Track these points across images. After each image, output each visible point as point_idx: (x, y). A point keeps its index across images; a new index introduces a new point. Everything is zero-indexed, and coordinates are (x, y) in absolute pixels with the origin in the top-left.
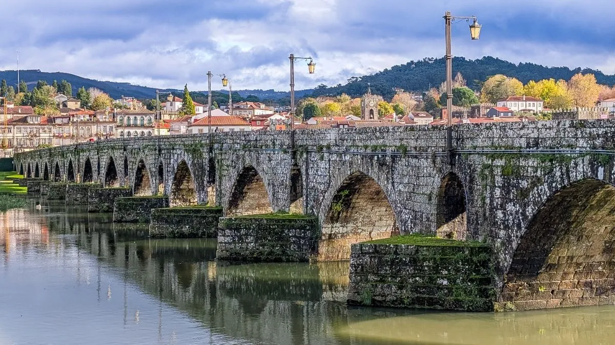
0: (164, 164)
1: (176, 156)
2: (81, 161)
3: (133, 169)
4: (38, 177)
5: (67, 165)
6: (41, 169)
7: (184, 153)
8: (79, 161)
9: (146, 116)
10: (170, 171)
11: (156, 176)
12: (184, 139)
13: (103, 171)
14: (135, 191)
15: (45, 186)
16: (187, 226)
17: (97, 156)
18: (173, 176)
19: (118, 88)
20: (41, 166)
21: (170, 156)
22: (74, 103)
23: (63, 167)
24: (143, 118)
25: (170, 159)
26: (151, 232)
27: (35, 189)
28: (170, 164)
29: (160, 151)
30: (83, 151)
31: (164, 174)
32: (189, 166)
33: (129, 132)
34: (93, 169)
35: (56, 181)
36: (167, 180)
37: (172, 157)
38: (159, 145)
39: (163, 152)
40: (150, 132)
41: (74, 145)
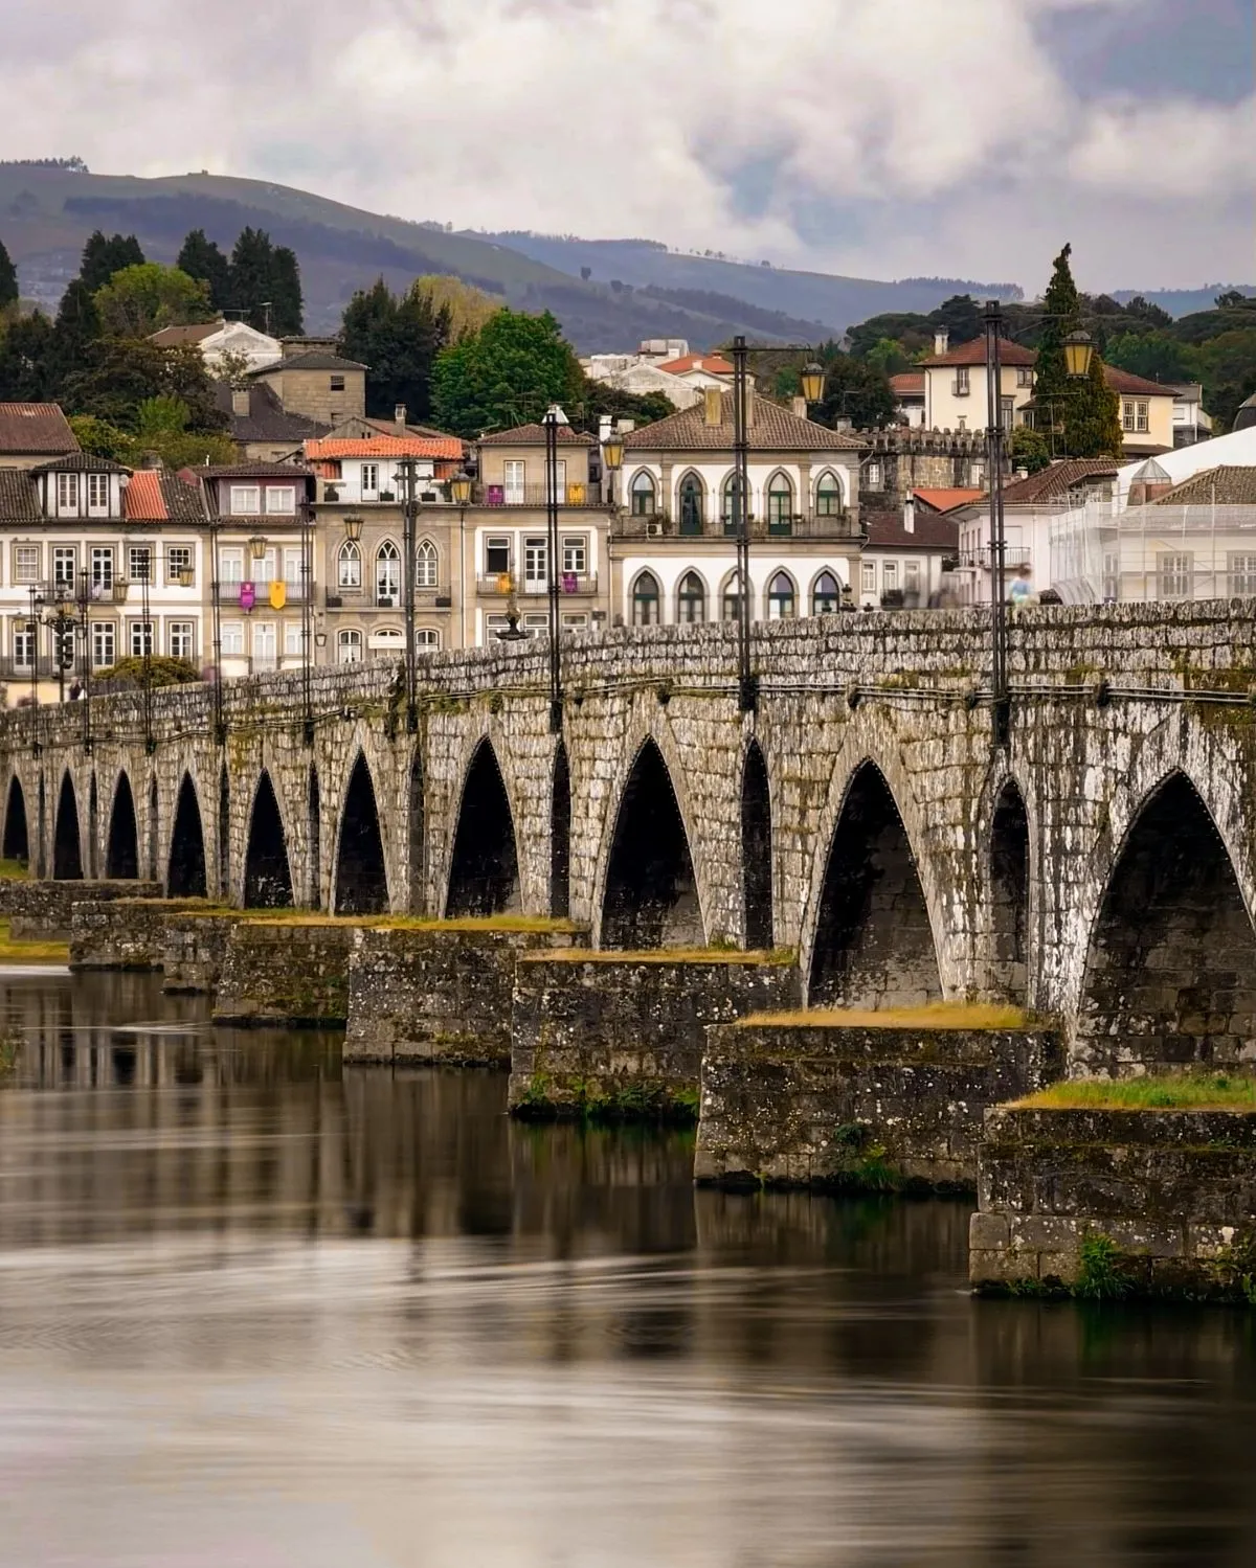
0: (1031, 803)
1: (1123, 745)
2: (436, 770)
3: (804, 834)
4: (132, 873)
5: (334, 799)
6: (155, 820)
7: (1184, 729)
8: (418, 770)
9: (805, 468)
10: (1075, 852)
11: (975, 884)
12: (1179, 636)
13: (591, 842)
14: (816, 979)
15: (189, 938)
16: (1228, 1232)
17: (548, 744)
18: (1093, 889)
19: (586, 273)
20: (154, 803)
21: (1080, 749)
22: (325, 378)
23: (304, 811)
24: (786, 477)
25: (1079, 764)
26: (981, 1263)
27: (117, 950)
28: (1078, 800)
29: (1003, 714)
30: (452, 703)
31: (1034, 872)
32: (1220, 818)
33: (692, 577)
34: (522, 826)
35: (253, 900)
36: (1058, 911)
37: (1092, 753)
38: (1001, 675)
39: (1026, 717)
40: (827, 574)
41: (387, 669)
